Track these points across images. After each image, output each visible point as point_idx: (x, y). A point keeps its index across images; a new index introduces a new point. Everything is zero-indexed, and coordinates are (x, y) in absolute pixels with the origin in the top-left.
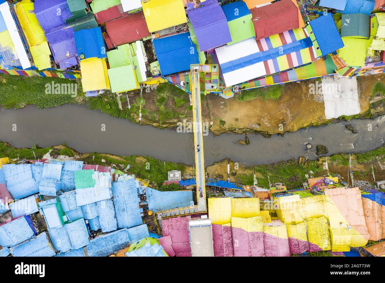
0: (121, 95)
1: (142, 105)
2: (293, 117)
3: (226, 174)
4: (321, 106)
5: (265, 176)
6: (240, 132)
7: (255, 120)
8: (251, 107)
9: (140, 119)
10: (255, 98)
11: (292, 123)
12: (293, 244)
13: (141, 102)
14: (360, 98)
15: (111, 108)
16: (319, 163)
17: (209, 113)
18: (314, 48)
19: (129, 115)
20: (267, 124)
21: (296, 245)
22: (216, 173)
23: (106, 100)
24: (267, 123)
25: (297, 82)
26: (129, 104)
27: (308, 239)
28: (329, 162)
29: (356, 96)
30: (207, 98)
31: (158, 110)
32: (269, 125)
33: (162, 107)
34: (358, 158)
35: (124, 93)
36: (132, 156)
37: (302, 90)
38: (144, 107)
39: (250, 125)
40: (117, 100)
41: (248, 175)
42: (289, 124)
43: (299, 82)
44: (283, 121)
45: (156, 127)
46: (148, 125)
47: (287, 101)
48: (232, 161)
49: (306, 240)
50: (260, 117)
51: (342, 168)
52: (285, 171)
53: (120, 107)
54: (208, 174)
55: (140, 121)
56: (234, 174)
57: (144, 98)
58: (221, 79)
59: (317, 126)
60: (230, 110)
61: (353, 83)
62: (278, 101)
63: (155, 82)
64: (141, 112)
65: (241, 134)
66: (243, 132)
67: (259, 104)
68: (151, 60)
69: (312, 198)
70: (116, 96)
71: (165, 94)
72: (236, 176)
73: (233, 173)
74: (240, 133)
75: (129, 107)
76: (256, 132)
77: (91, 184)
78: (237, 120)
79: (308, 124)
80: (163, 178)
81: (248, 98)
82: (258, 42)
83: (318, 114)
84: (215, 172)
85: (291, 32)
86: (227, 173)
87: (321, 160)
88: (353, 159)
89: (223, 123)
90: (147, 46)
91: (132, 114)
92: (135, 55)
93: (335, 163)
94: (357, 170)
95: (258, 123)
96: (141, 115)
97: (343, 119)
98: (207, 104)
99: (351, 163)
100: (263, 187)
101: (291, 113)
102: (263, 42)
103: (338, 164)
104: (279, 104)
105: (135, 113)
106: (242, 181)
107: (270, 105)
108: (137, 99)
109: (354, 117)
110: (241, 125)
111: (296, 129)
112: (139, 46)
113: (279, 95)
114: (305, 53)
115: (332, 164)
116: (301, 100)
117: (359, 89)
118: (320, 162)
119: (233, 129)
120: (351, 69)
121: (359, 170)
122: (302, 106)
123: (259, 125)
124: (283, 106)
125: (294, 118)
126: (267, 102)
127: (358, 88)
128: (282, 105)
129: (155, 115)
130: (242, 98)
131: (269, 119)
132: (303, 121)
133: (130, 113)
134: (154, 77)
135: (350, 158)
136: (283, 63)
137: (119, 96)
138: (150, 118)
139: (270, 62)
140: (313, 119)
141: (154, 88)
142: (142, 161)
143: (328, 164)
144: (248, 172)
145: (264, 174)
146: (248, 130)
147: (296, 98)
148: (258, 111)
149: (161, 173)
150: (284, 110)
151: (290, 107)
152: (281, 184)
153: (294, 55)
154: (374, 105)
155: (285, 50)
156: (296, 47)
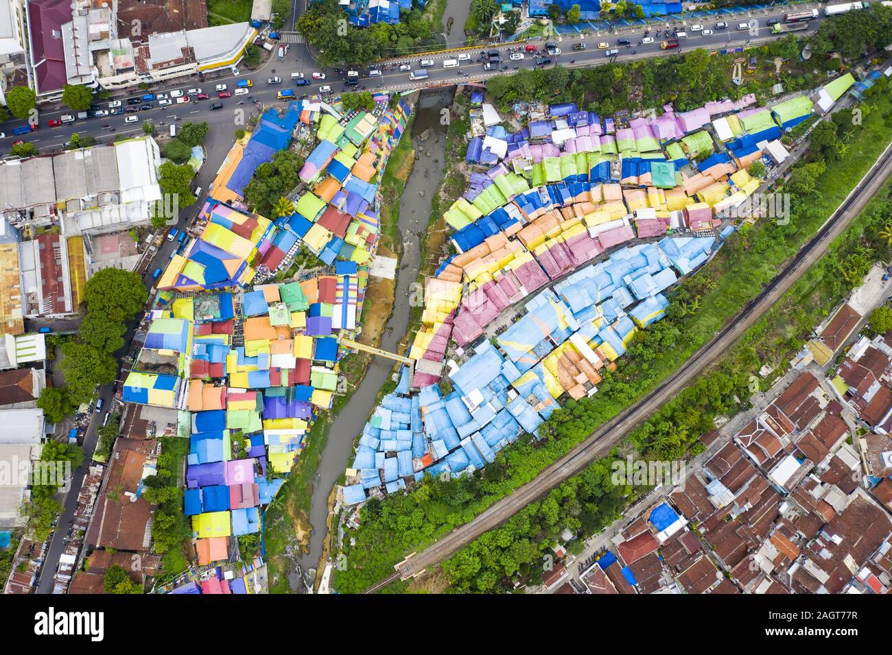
3: (406, 347)
4: (385, 280)
7: (379, 320)
8: (371, 320)
9: (355, 387)
10: (367, 316)
11: (389, 300)
13: (345, 382)
14: (388, 257)
15: (342, 401)
17: (367, 341)
18: (350, 275)
20: (385, 314)
22: (403, 352)
23: (336, 403)
25: (366, 289)
26: (343, 390)
27: (446, 313)
29: (387, 258)
30: (358, 340)
31: (354, 374)
33: (353, 371)
37: (372, 287)
38: (349, 381)
39: (381, 323)
40: (339, 395)
44: (386, 304)
47: (375, 298)
48: (400, 341)
50: (379, 316)
52: (415, 313)
53: (343, 395)
56: (407, 343)
58: (350, 330)
59: (396, 286)
60: (369, 332)
61: (379, 258)
62: (373, 303)
63: (337, 369)
64: (351, 384)
66: (384, 329)
67: (371, 314)
68: (324, 365)
71: (346, 366)
74: (384, 331)
76: (387, 321)
77: (380, 419)
78: (376, 330)
79: (393, 290)
80: (393, 383)
81: (365, 319)
82: (336, 303)
83: (389, 283)
85: (338, 284)
89: (374, 339)
90: (315, 364)
91: (350, 390)
92: (318, 372)
95: (382, 318)
97: (397, 271)
98: (361, 341)
101: (383, 298)
102: (338, 301)
107: (374, 308)
110: (380, 329)
111: (393, 298)
112: (314, 369)
113: (370, 302)
114: (352, 281)
116: (377, 290)
117: (383, 256)
120: (369, 259)
122: (381, 291)
125: (386, 297)
126: (372, 310)
128: (376, 302)
129: (356, 376)
130: (364, 322)
131: (382, 312)
132: (390, 293)
134: (334, 367)
136: (352, 294)
138: (356, 380)
139: (350, 301)
140: (391, 287)
141: (340, 370)
144: (409, 334)
145: (413, 325)
146: (384, 325)
147: (375, 292)
148: (375, 316)
149: (390, 384)
150: (380, 302)
151: (379, 298)
153: (350, 287)
154: (396, 250)
155: (346, 290)
156: (347, 284)
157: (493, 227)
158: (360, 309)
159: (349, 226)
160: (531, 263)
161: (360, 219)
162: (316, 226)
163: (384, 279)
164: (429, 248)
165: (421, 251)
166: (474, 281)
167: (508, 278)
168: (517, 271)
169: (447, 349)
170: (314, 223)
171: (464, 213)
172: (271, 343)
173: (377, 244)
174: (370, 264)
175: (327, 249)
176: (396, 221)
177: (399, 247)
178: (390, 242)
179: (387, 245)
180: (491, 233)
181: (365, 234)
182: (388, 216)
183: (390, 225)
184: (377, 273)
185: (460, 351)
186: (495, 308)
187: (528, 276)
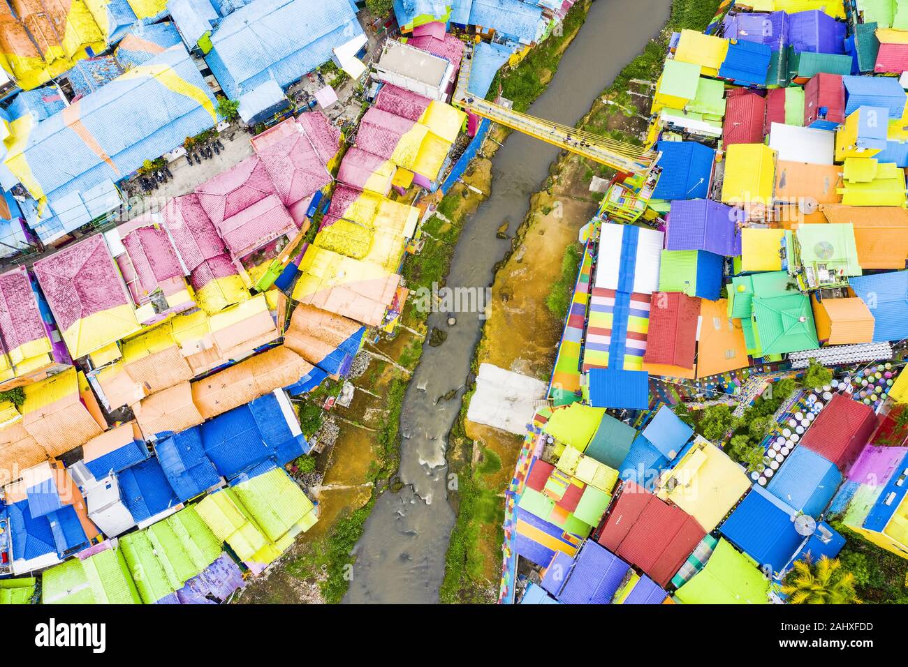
0: (652, 88)
1: (625, 110)
2: (508, 315)
3: (470, 182)
4: (506, 365)
5: (440, 235)
6: (521, 232)
7: (530, 258)
8: (552, 260)
9: (605, 101)
10: (563, 270)
11: (499, 310)
12: (350, 194)
13: (628, 110)
14: (490, 429)
15: (639, 67)
16: (422, 322)
17: (569, 196)
19: (617, 89)
20: (514, 272)
21: (347, 197)
22: (478, 170)
23: (653, 66)
24: (516, 273)
25: (558, 343)
26: (634, 93)
27: (345, 219)
28: (416, 338)
29: (497, 424)
30: (593, 202)
32: (512, 275)
34: (401, 382)
35: (653, 92)
36: (556, 67)
37: (543, 346)
38: (620, 112)
39: (525, 249)
40: (647, 80)
41: (453, 213)
42: (501, 305)
43: (557, 346)
44: (509, 297)
45: (583, 118)
46: (591, 109)
47: (536, 316)
48: (483, 201)
49: (345, 216)
50: (530, 266)
51: (398, 351)
52: (434, 267)
53: (635, 80)
54: (482, 157)
55: (601, 100)
56: (464, 193)
57: (633, 118)
58: (617, 220)
59: (477, 344)
60: (561, 229)
61: (518, 428)
62: (542, 303)
64: (614, 105)
65: (517, 232)
66: (519, 236)
67: (552, 272)
69: (397, 253)
70: (654, 82)
72: (461, 193)
73: (467, 193)
74: (519, 231)
75: (629, 92)
76: (509, 255)
78: (542, 233)
79: (487, 334)
80: (508, 91)
81: (567, 260)
83: (495, 353)
84: (480, 168)
85: (641, 353)
86: (471, 184)
87: (425, 328)
88: (402, 374)
89: (547, 211)
90: (711, 144)
91: (616, 94)
92: (703, 120)
93: (410, 345)
94: (385, 371)
95: (523, 261)
96: (611, 103)
97: (470, 386)
98: (585, 200)
99: (398, 369)
100: (428, 221)
101: (516, 315)
103: (407, 348)
104: (538, 303)
105: (617, 97)
106: (451, 198)
107: (541, 288)
108: (635, 107)
109: (464, 406)
110: (531, 236)
113: (552, 307)
114: (602, 358)
115: (410, 340)
116: (529, 338)
117: (504, 433)
118: (421, 325)
119: (530, 222)
120: (544, 420)
121: (382, 375)
122: (519, 335)
123: (520, 261)
124: (531, 307)
126: (549, 286)
127: (507, 432)
128: (534, 306)
129: (602, 122)
130: (571, 253)
131: (521, 278)
132: (495, 326)
133: (619, 92)
134: (661, 135)
135: (407, 371)
136: (601, 319)
137: (652, 85)
138: (601, 114)
139: (611, 302)
140: (490, 343)
141: (641, 136)
142: (544, 76)
143: (414, 335)
144: (457, 214)
145: (444, 236)
146: (519, 244)
147: (535, 332)
148: (541, 267)
149: (515, 93)
150: (524, 306)
151: (526, 317)
152: (420, 250)
153: (606, 340)
154: (468, 447)
155: (618, 330)
156: (616, 350)
157: (172, 460)
158: (582, 286)
159: (605, 518)
160: (71, 316)
161: (566, 539)
162: (709, 525)
163: (507, 368)
164: (374, 441)
165: (400, 438)
166: (253, 292)
167: (151, 283)
168: (117, 300)
169: (360, 119)
170: (717, 534)
171: (252, 518)
172: (840, 191)
173: (520, 467)
174: (544, 410)
175: (672, 455)
176: (458, 533)
177: (457, 454)
178: (483, 470)
179: (491, 464)
180: (178, 439)
181: (556, 486)
182: (479, 550)
183: (477, 525)
184: (526, 386)
185: (326, 96)
186: (206, 201)
187: (88, 276)
